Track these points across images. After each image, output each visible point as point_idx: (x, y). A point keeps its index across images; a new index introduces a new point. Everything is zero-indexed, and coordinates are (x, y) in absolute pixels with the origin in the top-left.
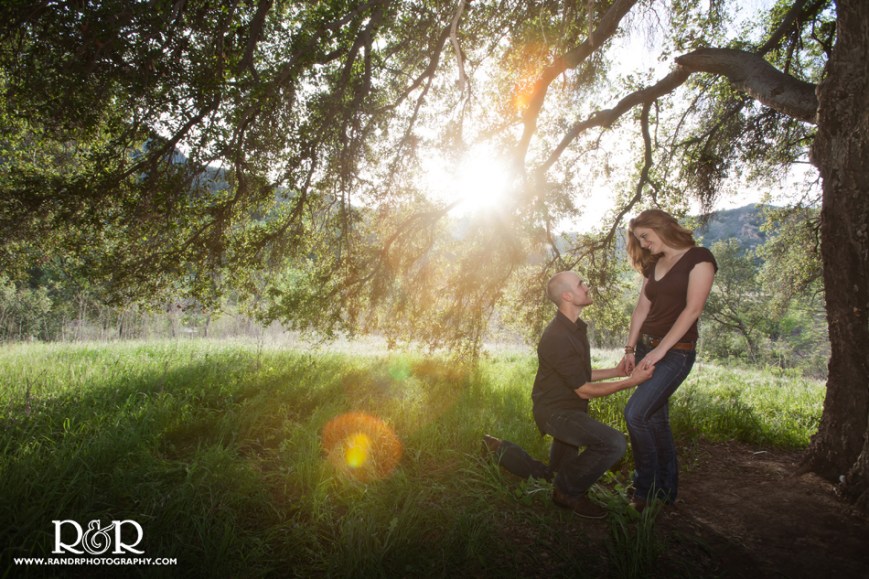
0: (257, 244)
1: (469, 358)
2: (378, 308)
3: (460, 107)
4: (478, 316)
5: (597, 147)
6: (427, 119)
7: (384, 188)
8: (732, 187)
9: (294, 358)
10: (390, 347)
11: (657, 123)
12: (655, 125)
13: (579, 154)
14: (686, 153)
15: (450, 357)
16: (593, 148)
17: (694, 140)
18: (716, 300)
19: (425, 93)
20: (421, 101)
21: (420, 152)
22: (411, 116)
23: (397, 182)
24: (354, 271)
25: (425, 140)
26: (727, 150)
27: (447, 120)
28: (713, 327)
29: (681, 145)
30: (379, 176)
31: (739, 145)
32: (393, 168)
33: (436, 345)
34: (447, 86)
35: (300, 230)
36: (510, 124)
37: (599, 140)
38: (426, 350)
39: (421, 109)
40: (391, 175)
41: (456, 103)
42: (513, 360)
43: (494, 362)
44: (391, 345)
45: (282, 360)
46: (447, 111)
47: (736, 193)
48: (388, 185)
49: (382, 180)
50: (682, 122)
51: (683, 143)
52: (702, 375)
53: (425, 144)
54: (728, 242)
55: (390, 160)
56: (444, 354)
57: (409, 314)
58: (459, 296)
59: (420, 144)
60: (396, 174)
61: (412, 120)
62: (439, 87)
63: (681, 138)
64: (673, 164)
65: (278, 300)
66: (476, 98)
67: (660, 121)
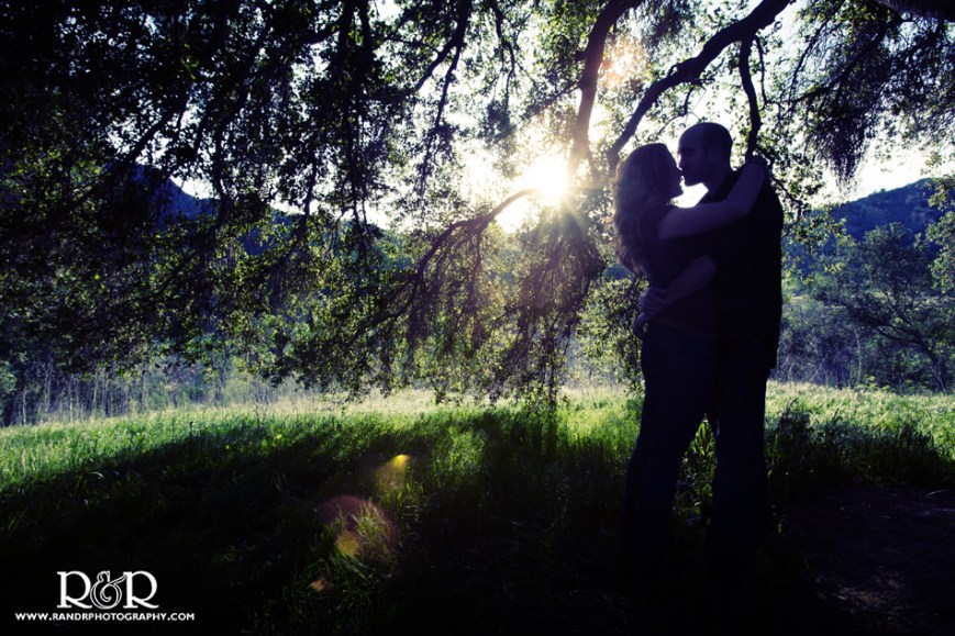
0: (254, 279)
1: (544, 409)
2: (419, 351)
3: (502, 81)
4: (550, 351)
5: (686, 112)
6: (460, 101)
7: (415, 196)
8: (883, 149)
9: (314, 422)
10: (438, 402)
11: (763, 70)
12: (759, 73)
13: (662, 125)
14: (810, 109)
15: (519, 409)
16: (680, 115)
17: (819, 91)
18: (879, 308)
19: (454, 67)
20: (450, 78)
21: (457, 145)
22: (439, 99)
23: (432, 187)
24: (381, 303)
25: (462, 129)
26: (871, 102)
27: (487, 101)
28: (880, 344)
29: (802, 99)
30: (407, 181)
31: (887, 93)
32: (424, 169)
33: (499, 393)
34: (485, 58)
35: (306, 256)
36: (564, 92)
37: (687, 103)
38: (487, 400)
39: (450, 88)
40: (423, 179)
41: (496, 78)
42: (601, 406)
43: (578, 409)
44: (440, 398)
45: (299, 428)
46: (485, 89)
47: (889, 157)
48: (420, 192)
49: (412, 186)
50: (800, 67)
51: (806, 95)
52: (862, 404)
53: (464, 134)
54: (888, 228)
55: (420, 158)
56: (509, 403)
57: (460, 356)
58: (522, 325)
59: (456, 136)
60: (428, 178)
61: (442, 104)
62: (475, 59)
63: (801, 91)
64: (793, 127)
65: (288, 350)
66: (521, 68)
67: (767, 68)
